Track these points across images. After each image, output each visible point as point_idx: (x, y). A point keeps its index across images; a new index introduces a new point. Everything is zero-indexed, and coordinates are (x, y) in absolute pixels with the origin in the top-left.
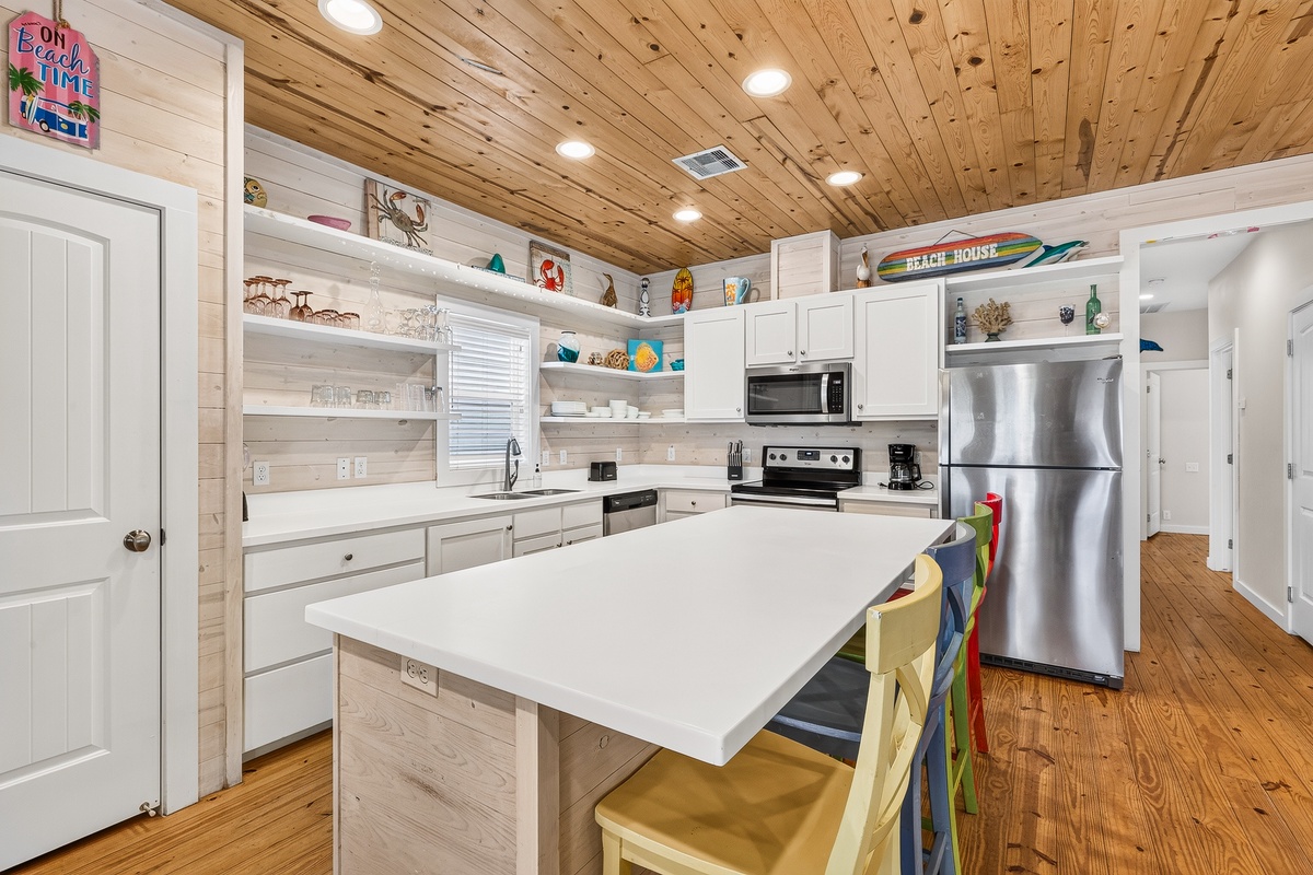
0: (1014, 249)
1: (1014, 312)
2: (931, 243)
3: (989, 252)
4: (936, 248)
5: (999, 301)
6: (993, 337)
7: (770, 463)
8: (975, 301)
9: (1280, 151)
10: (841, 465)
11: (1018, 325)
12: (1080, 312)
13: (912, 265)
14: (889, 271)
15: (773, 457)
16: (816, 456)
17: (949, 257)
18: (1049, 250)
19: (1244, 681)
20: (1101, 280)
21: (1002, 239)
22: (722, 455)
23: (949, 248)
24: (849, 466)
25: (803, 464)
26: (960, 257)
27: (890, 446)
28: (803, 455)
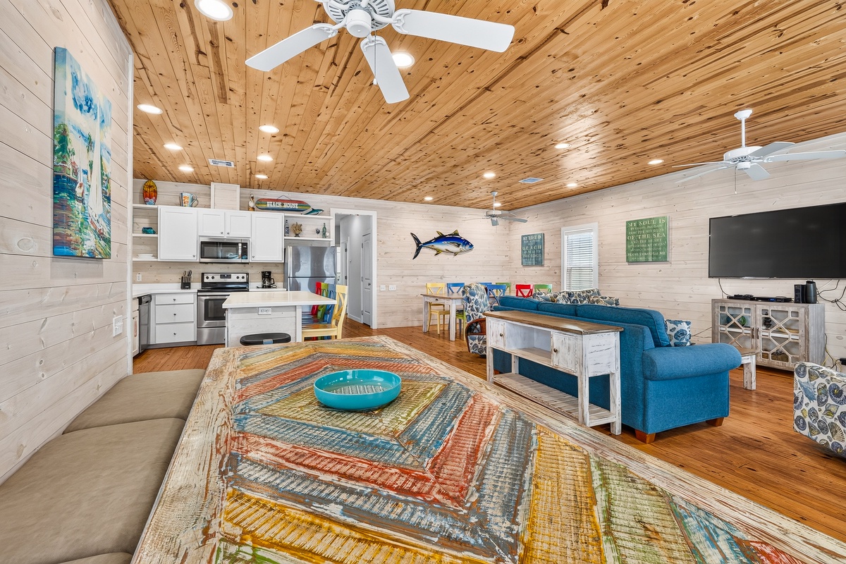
0: (302, 207)
1: (302, 227)
2: (276, 198)
3: (295, 206)
4: (277, 200)
5: (299, 223)
6: (297, 235)
7: (206, 280)
8: (291, 222)
9: (363, 197)
10: (241, 280)
11: (304, 232)
12: (321, 231)
13: (269, 205)
14: (261, 205)
15: (207, 278)
16: (229, 277)
17: (283, 205)
18: (313, 210)
19: (357, 332)
20: (326, 222)
21: (300, 203)
22: (178, 277)
23: (283, 201)
24: (245, 280)
25: (223, 280)
26: (286, 206)
27: (263, 272)
28: (222, 276)
